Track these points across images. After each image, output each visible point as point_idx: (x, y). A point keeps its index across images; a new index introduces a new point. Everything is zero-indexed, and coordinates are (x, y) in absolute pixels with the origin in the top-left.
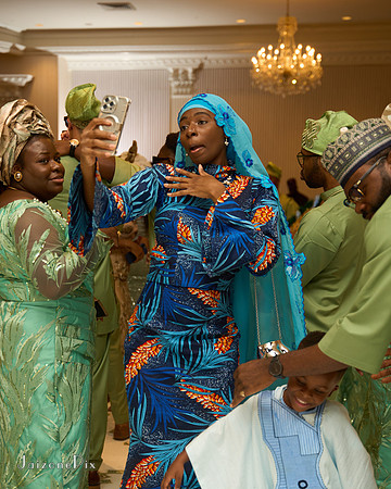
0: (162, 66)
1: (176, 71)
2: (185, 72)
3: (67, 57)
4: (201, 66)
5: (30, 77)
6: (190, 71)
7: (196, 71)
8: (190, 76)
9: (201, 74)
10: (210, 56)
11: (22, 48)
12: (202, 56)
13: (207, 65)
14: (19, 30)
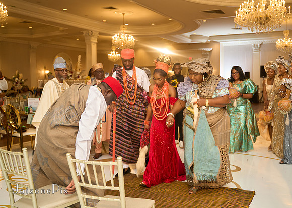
0: (250, 44)
1: (254, 45)
2: (257, 45)
3: (223, 43)
4: (262, 43)
5: (212, 49)
6: (259, 45)
7: (260, 45)
8: (259, 46)
9: (262, 45)
10: (265, 40)
11: (210, 41)
12: (262, 40)
13: (264, 43)
14: (209, 36)
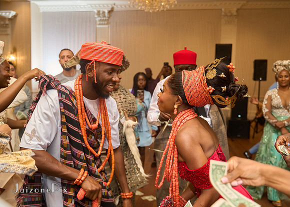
0: (91, 9)
1: (99, 12)
7: (110, 12)
10: (117, 3)
12: (112, 2)
